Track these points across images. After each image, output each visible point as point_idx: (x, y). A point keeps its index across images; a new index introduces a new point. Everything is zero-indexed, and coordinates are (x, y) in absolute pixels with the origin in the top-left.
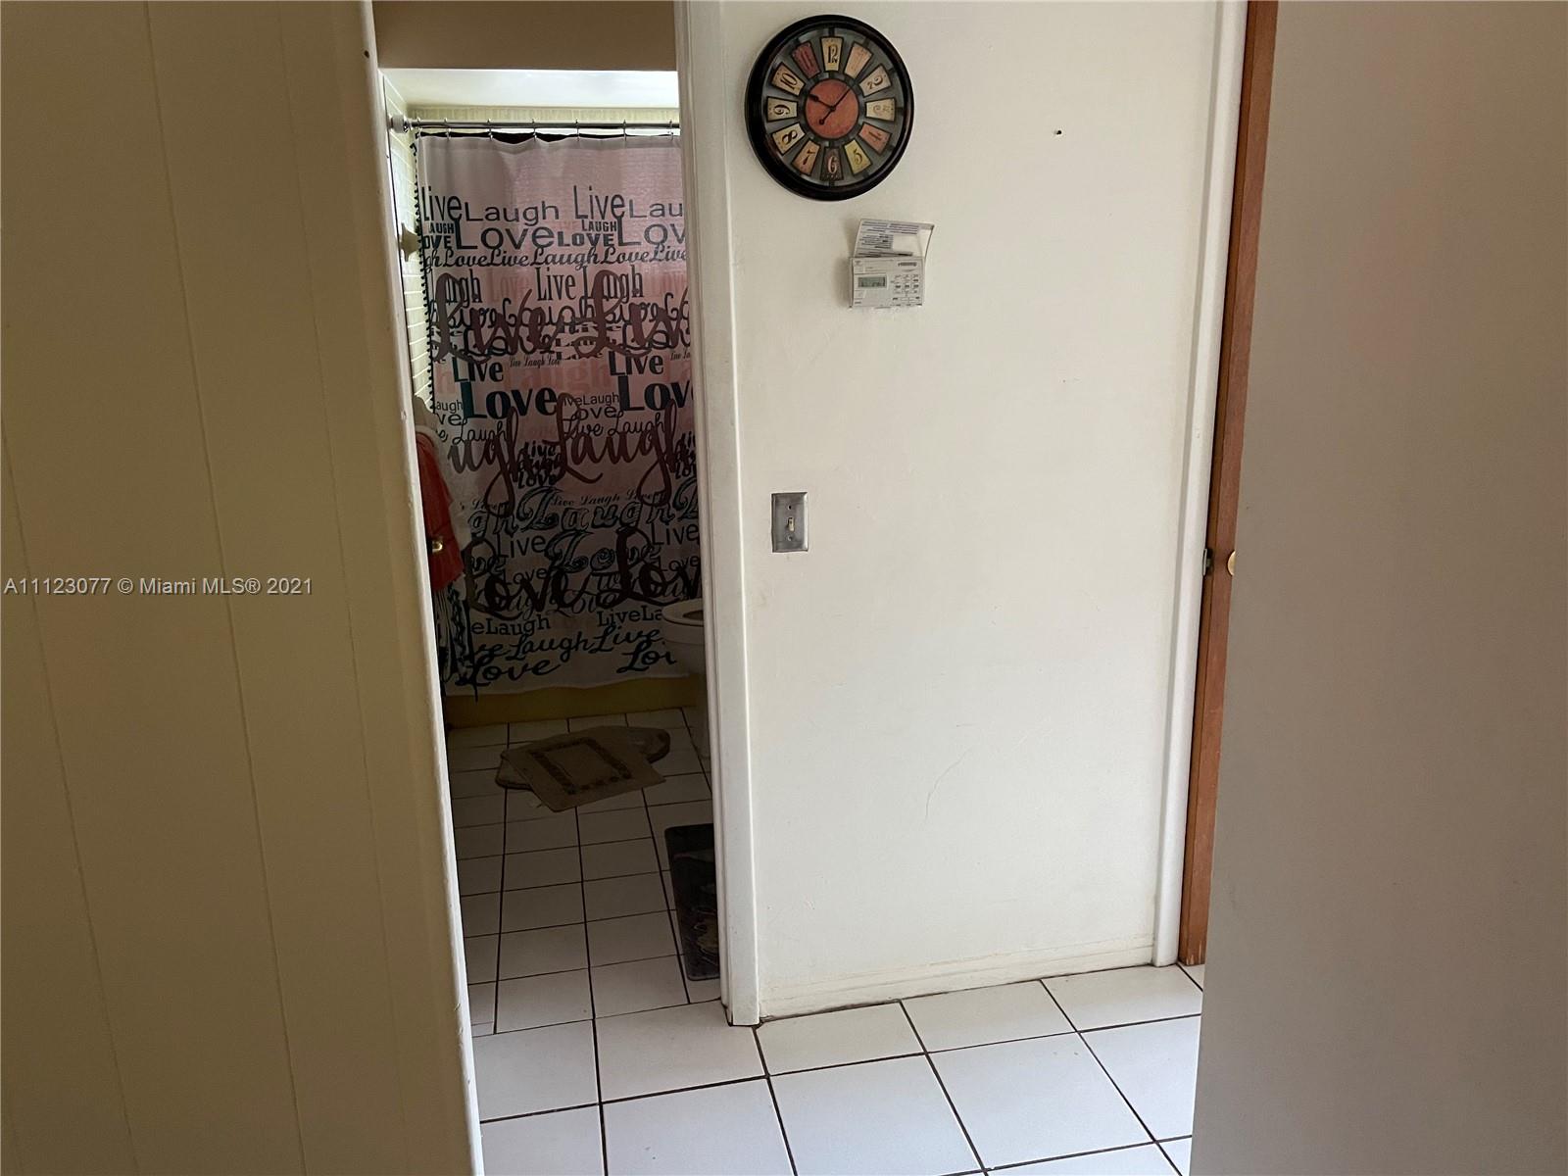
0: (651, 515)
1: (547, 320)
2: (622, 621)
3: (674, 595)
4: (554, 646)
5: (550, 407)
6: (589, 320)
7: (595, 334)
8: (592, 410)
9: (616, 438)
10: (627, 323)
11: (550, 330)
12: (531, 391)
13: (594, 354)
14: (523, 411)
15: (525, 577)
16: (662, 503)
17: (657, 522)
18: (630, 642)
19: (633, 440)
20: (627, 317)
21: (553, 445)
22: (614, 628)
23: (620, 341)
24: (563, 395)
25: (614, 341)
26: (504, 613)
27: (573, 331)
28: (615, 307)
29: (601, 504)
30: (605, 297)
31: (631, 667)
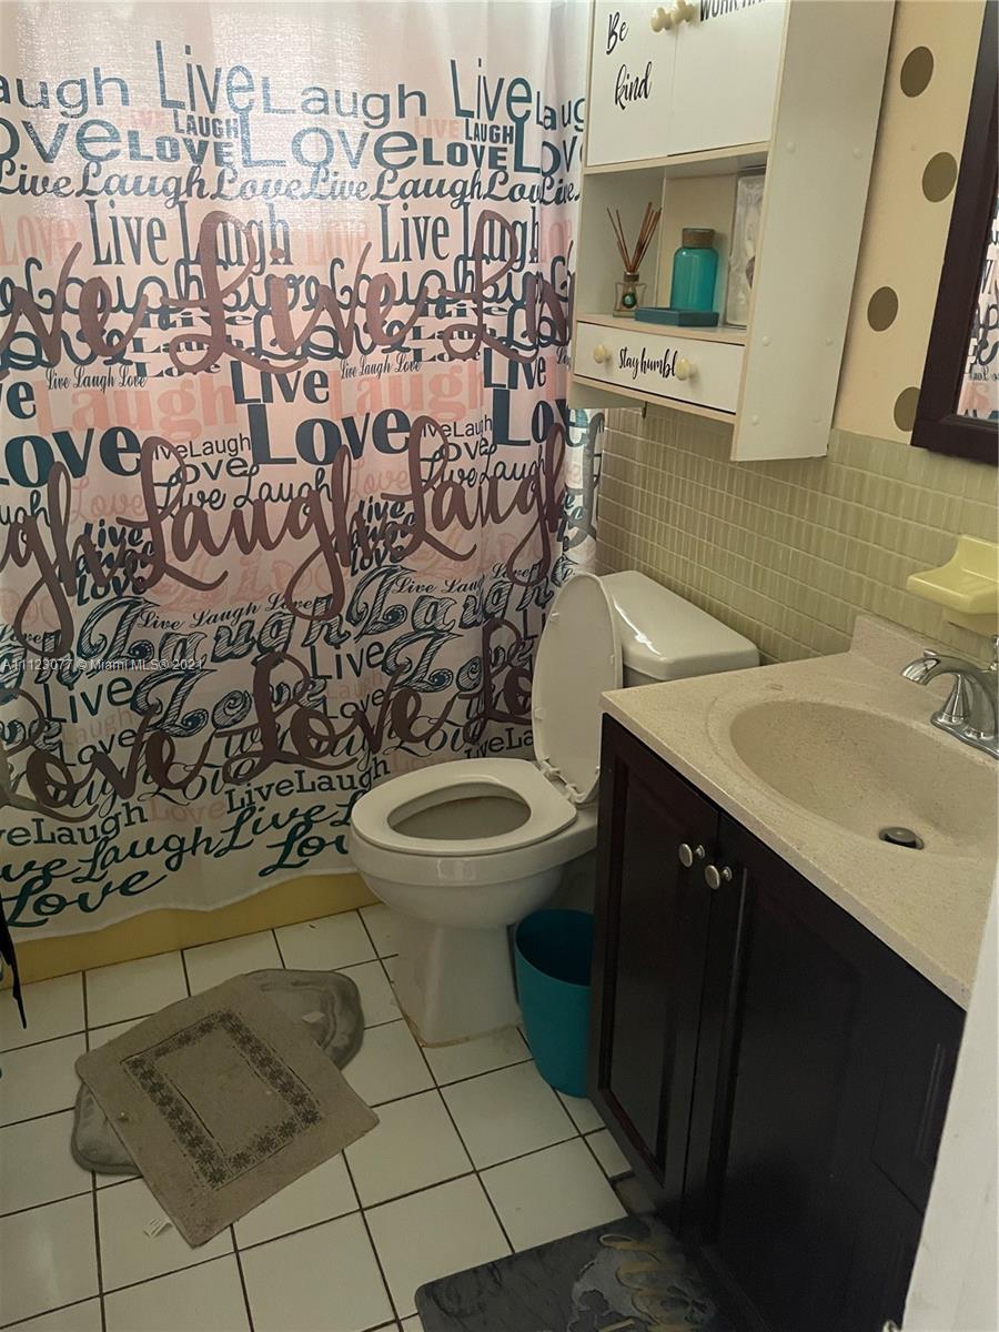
0: (309, 633)
1: (115, 304)
2: (265, 798)
3: (348, 754)
4: (153, 849)
5: (129, 461)
6: (194, 304)
7: (206, 330)
8: (205, 464)
9: (248, 510)
10: (262, 311)
11: (119, 321)
12: (90, 432)
13: (206, 366)
14: (78, 468)
15: (100, 749)
16: (329, 613)
17: (320, 645)
18: (279, 827)
19: (276, 514)
20: (261, 300)
21: (138, 527)
22: (253, 810)
23: (249, 342)
24: (153, 442)
25: (240, 343)
26: (65, 810)
27: (165, 325)
28: (239, 281)
29: (226, 622)
30: (220, 262)
31: (280, 865)
